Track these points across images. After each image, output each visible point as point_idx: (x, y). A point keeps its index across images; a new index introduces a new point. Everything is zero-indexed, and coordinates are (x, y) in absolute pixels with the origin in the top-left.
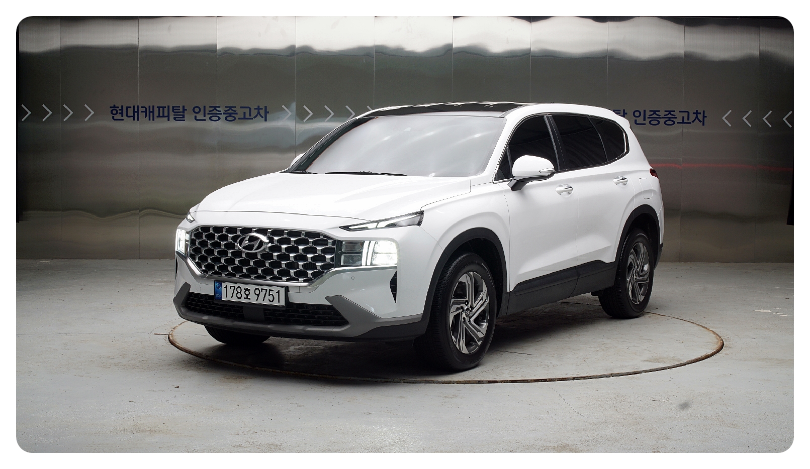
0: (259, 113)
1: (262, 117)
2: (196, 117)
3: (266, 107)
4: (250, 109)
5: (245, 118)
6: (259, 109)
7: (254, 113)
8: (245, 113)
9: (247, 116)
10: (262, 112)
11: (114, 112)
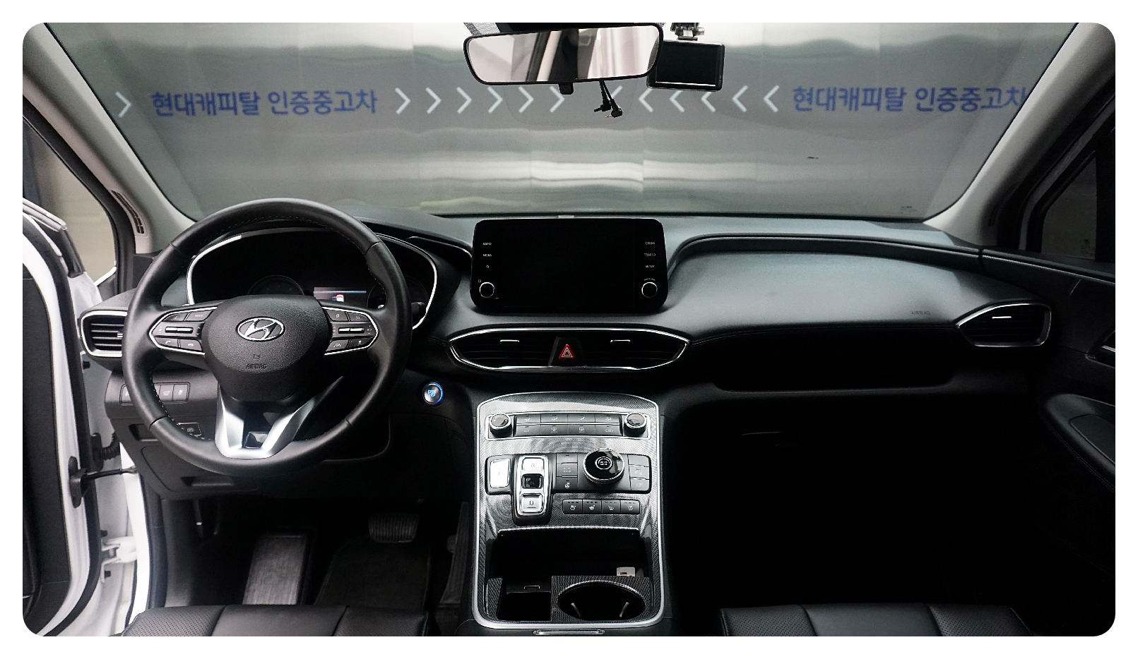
0: (363, 101)
1: (368, 107)
2: (273, 109)
3: (372, 92)
4: (350, 96)
5: (343, 109)
6: (362, 94)
7: (356, 100)
8: (343, 102)
9: (347, 105)
10: (368, 100)
11: (159, 103)
